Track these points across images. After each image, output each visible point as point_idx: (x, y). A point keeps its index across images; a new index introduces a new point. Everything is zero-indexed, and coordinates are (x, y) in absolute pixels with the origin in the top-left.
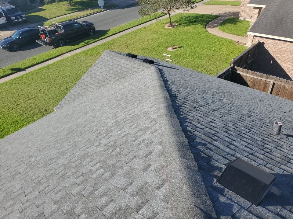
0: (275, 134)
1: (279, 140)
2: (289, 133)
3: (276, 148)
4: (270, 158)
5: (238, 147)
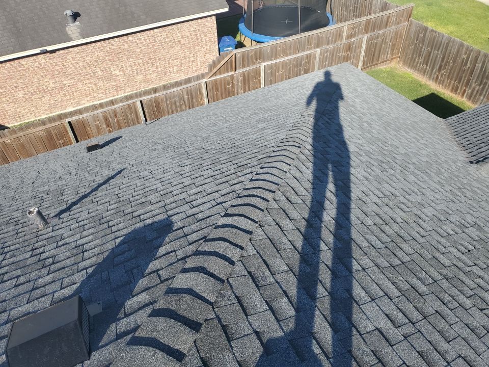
0: (41, 227)
1: (53, 231)
2: (58, 210)
3: (57, 247)
4: (60, 270)
5: (5, 301)
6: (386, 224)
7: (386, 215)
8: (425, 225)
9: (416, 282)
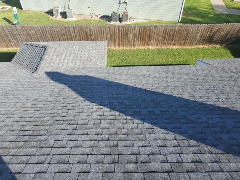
6: (12, 126)
7: (10, 123)
8: (30, 112)
9: (40, 138)
